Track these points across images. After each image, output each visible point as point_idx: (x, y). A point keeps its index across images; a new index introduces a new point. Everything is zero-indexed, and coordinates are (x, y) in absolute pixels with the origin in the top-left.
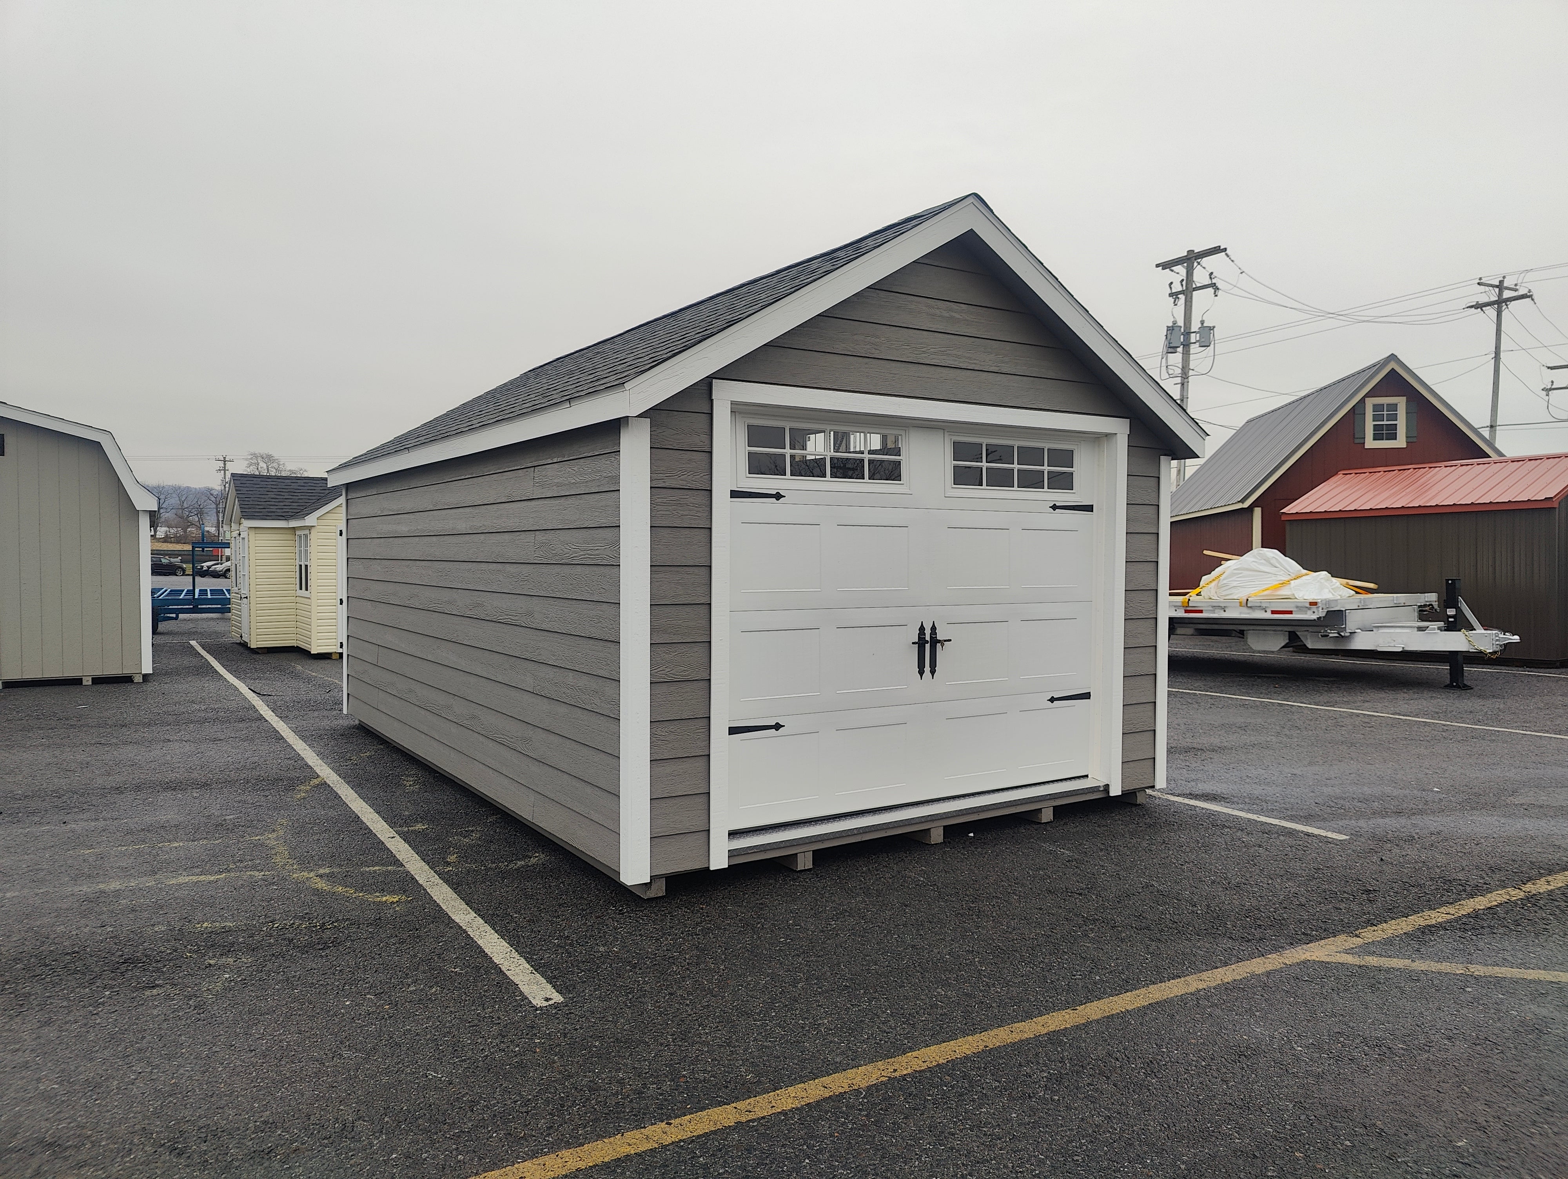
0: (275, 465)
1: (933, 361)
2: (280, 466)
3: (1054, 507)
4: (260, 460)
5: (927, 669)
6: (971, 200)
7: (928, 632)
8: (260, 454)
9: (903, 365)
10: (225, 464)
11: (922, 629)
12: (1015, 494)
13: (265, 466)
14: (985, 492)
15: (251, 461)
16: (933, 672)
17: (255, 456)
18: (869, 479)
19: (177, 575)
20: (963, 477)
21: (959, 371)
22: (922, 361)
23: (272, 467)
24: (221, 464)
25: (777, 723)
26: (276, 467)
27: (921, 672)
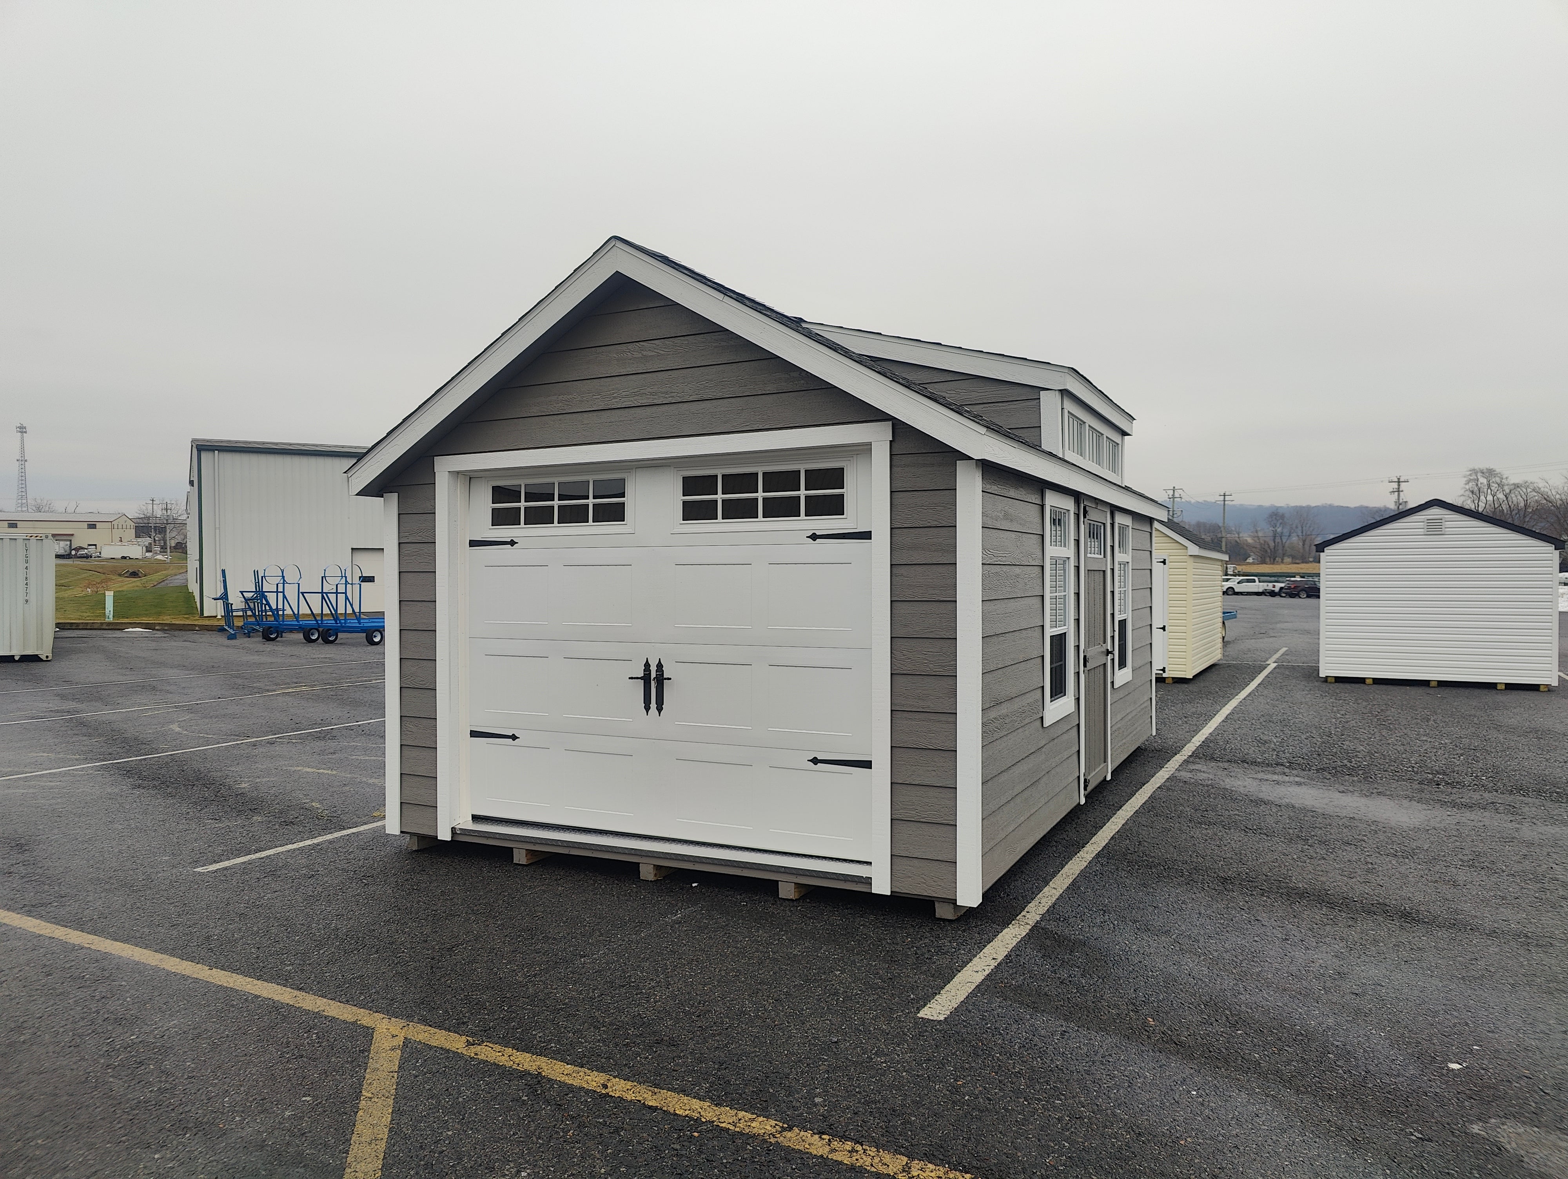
0: (1498, 480)
1: (624, 404)
2: (1503, 480)
3: (814, 537)
4: (1479, 475)
5: (653, 705)
6: (613, 243)
7: (653, 669)
8: (1479, 469)
9: (595, 414)
10: (1399, 485)
11: (647, 665)
12: (761, 524)
13: (1485, 481)
14: (720, 526)
15: (1470, 477)
16: (660, 709)
17: (1474, 471)
18: (593, 522)
19: (1300, 598)
20: (692, 512)
21: (655, 408)
22: (613, 407)
23: (1493, 482)
24: (1395, 485)
25: (513, 735)
26: (1499, 481)
27: (647, 708)
